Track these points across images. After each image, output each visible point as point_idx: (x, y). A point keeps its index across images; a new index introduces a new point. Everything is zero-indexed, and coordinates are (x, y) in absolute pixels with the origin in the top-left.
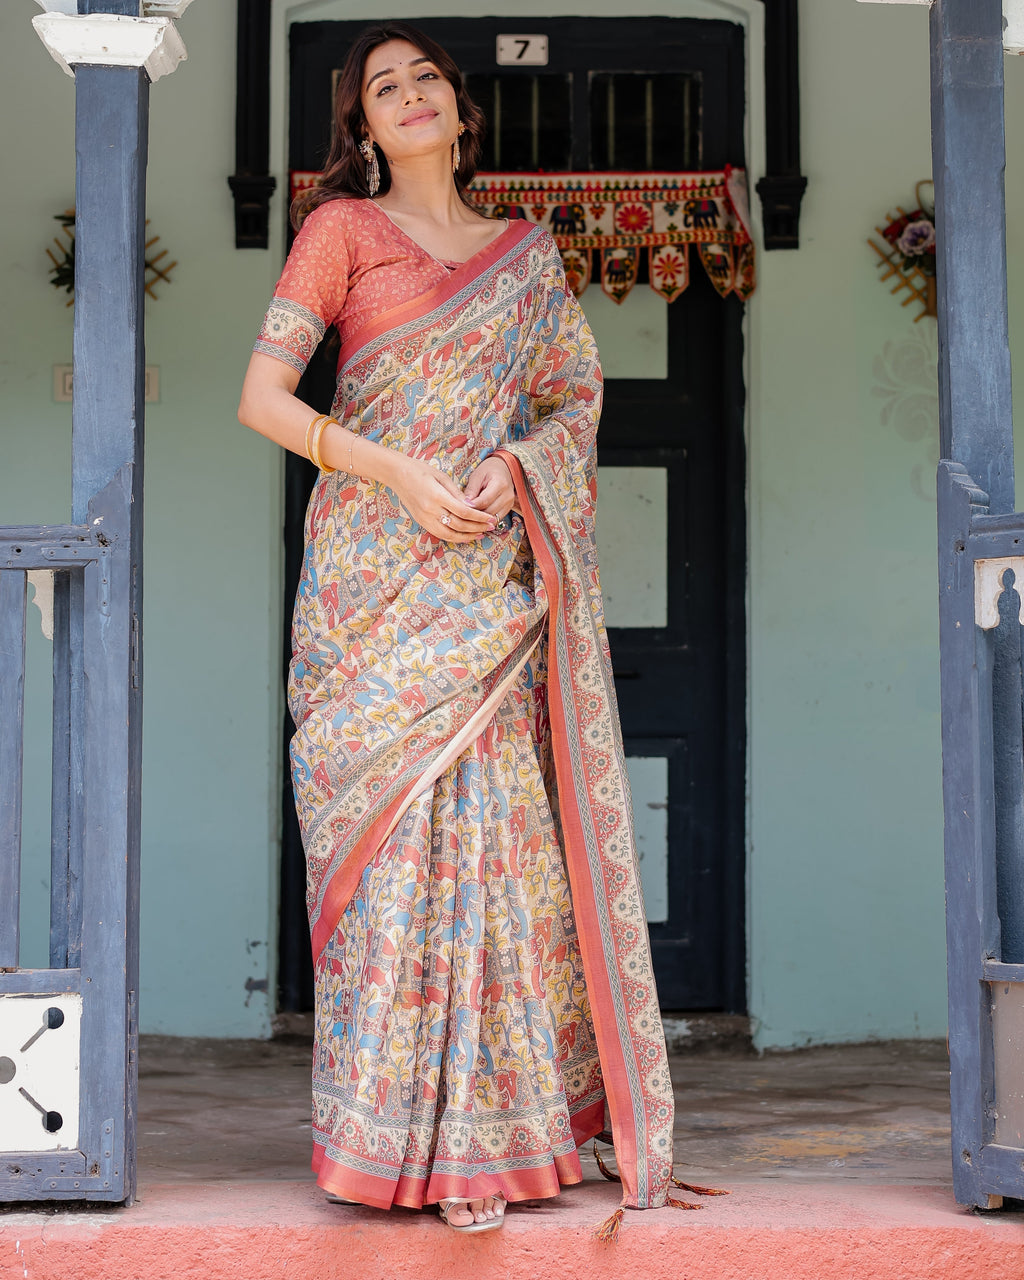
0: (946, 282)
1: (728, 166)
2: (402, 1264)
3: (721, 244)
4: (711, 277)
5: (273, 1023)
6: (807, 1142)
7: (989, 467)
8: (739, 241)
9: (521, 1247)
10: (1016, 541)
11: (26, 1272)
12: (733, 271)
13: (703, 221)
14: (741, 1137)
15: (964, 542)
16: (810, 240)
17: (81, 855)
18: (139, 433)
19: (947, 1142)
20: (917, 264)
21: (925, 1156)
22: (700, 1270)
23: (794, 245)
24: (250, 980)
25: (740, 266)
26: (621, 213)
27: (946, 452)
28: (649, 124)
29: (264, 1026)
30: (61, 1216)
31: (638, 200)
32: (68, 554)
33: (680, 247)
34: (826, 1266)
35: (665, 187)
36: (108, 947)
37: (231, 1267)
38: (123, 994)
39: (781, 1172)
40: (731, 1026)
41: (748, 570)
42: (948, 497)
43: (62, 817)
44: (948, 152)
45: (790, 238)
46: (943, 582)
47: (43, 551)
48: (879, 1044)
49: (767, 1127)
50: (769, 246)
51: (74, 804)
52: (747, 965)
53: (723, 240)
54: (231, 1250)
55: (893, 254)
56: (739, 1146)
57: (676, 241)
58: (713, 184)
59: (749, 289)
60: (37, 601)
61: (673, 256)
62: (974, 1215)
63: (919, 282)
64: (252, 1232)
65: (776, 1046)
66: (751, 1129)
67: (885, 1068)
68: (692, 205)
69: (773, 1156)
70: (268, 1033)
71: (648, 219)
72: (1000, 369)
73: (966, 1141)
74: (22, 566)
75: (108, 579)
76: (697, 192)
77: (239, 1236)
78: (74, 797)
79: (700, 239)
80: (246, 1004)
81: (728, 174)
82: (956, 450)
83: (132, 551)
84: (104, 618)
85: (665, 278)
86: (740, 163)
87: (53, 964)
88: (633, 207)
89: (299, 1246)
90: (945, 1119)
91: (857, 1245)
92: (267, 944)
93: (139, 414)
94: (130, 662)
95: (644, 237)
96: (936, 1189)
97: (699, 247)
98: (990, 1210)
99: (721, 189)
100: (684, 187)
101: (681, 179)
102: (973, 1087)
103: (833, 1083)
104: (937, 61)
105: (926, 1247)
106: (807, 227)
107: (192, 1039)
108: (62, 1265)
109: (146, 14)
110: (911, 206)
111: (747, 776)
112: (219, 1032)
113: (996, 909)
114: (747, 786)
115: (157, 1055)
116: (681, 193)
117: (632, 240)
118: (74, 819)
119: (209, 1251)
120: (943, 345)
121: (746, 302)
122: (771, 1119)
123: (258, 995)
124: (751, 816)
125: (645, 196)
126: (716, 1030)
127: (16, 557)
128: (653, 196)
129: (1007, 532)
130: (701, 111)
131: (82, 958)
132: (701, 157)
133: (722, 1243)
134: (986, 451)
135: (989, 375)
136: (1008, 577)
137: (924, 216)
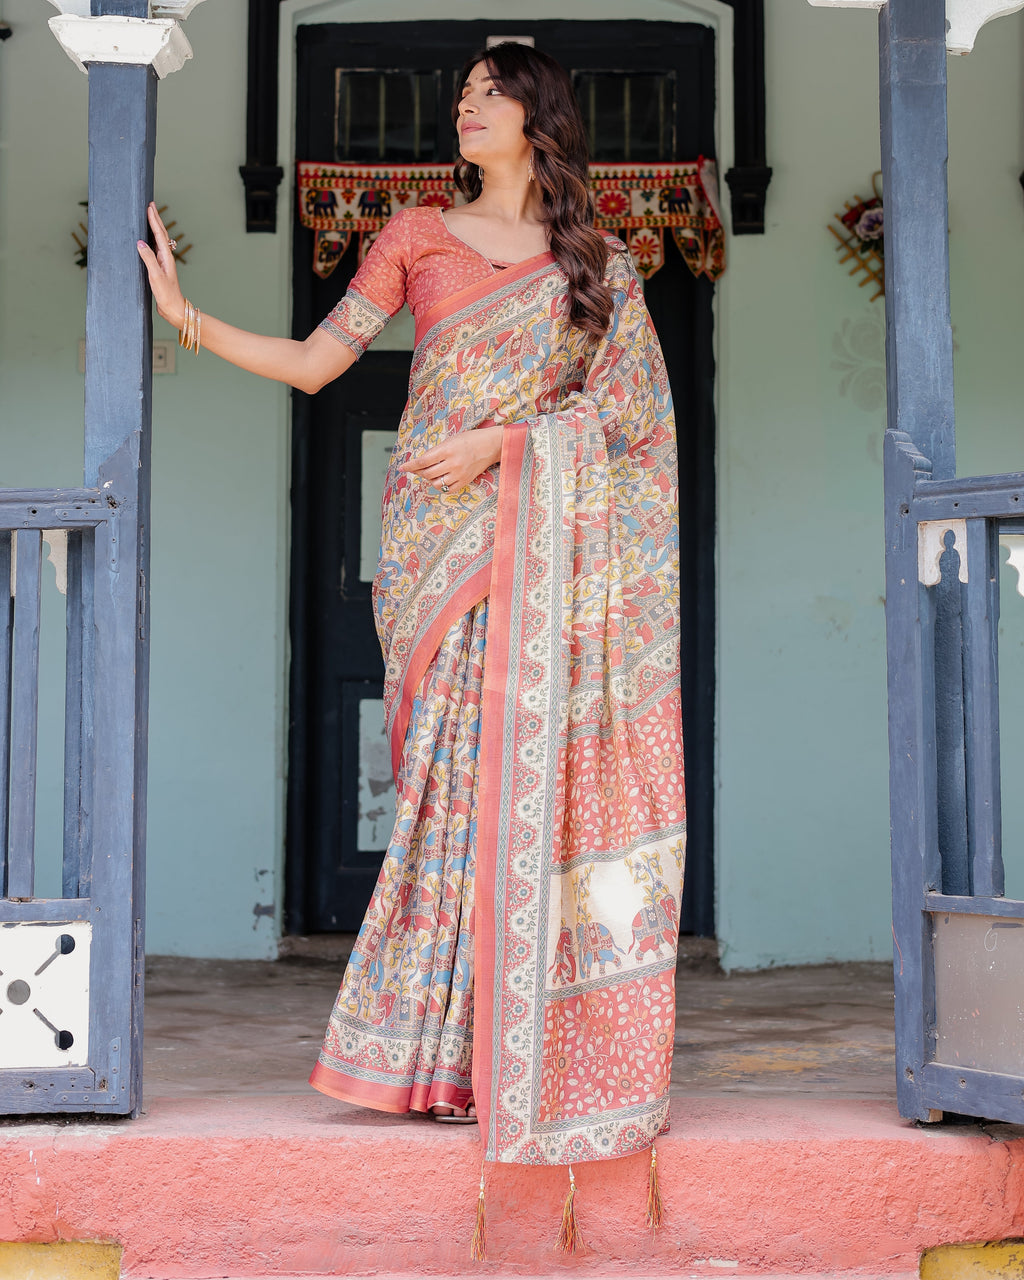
0: (894, 266)
1: (701, 157)
2: (385, 1173)
3: (693, 229)
4: (685, 258)
5: (279, 946)
6: (766, 1058)
7: (932, 435)
8: (709, 226)
10: (956, 505)
11: (38, 1179)
12: (704, 253)
13: (677, 207)
14: (706, 1053)
15: (908, 505)
16: (775, 225)
17: (92, 793)
18: (147, 404)
19: (891, 1059)
20: (873, 247)
21: (875, 1071)
23: (760, 230)
24: (258, 905)
25: (710, 249)
26: (601, 200)
27: (892, 422)
28: (627, 119)
29: (271, 948)
30: (72, 1127)
31: (617, 188)
32: (80, 515)
33: (656, 230)
34: (778, 1175)
35: (642, 177)
36: (116, 878)
37: (228, 1175)
38: (130, 922)
39: (741, 1086)
40: (700, 949)
41: (717, 529)
42: (894, 464)
43: (75, 759)
44: (895, 144)
45: (756, 224)
46: (889, 542)
47: (57, 512)
48: (836, 966)
49: (729, 1044)
50: (737, 231)
51: (85, 747)
52: (716, 893)
53: (694, 225)
54: (228, 1160)
55: (851, 239)
56: (702, 1062)
57: (652, 224)
58: (686, 174)
59: (718, 270)
60: (51, 558)
61: (649, 239)
62: (916, 1128)
63: (874, 265)
64: (247, 1143)
65: (741, 968)
66: (714, 1046)
67: (841, 988)
68: (667, 192)
69: (733, 1071)
70: (275, 955)
71: (626, 204)
72: (942, 345)
73: (910, 1059)
74: (38, 526)
75: (117, 538)
76: (671, 181)
77: (235, 1146)
78: (85, 739)
79: (674, 223)
80: (255, 928)
81: (701, 165)
82: (902, 421)
83: (139, 512)
84: (113, 574)
85: (642, 257)
86: (711, 154)
87: (65, 896)
88: (613, 194)
89: (292, 1155)
90: (891, 1036)
91: (807, 1156)
92: (273, 873)
93: (147, 386)
94: (137, 614)
95: (622, 221)
96: (882, 1103)
97: (673, 232)
98: (930, 1124)
99: (693, 178)
100: (659, 177)
101: (655, 169)
102: (916, 1009)
103: (794, 1002)
104: (885, 61)
105: (871, 1158)
106: (772, 214)
107: (206, 960)
108: (72, 1173)
109: (155, 16)
110: (867, 195)
111: (716, 719)
112: (229, 954)
113: (937, 845)
114: (716, 727)
115: (172, 974)
116: (656, 182)
117: (611, 223)
118: (85, 760)
119: (208, 1160)
120: (890, 323)
121: (716, 283)
122: (734, 1036)
123: (265, 920)
124: (719, 755)
125: (623, 184)
126: (686, 952)
127: (32, 518)
128: (631, 184)
129: (947, 497)
130: (675, 107)
131: (92, 889)
132: (674, 149)
133: (683, 1154)
134: (929, 421)
135: (932, 351)
136: (949, 538)
137: (878, 203)
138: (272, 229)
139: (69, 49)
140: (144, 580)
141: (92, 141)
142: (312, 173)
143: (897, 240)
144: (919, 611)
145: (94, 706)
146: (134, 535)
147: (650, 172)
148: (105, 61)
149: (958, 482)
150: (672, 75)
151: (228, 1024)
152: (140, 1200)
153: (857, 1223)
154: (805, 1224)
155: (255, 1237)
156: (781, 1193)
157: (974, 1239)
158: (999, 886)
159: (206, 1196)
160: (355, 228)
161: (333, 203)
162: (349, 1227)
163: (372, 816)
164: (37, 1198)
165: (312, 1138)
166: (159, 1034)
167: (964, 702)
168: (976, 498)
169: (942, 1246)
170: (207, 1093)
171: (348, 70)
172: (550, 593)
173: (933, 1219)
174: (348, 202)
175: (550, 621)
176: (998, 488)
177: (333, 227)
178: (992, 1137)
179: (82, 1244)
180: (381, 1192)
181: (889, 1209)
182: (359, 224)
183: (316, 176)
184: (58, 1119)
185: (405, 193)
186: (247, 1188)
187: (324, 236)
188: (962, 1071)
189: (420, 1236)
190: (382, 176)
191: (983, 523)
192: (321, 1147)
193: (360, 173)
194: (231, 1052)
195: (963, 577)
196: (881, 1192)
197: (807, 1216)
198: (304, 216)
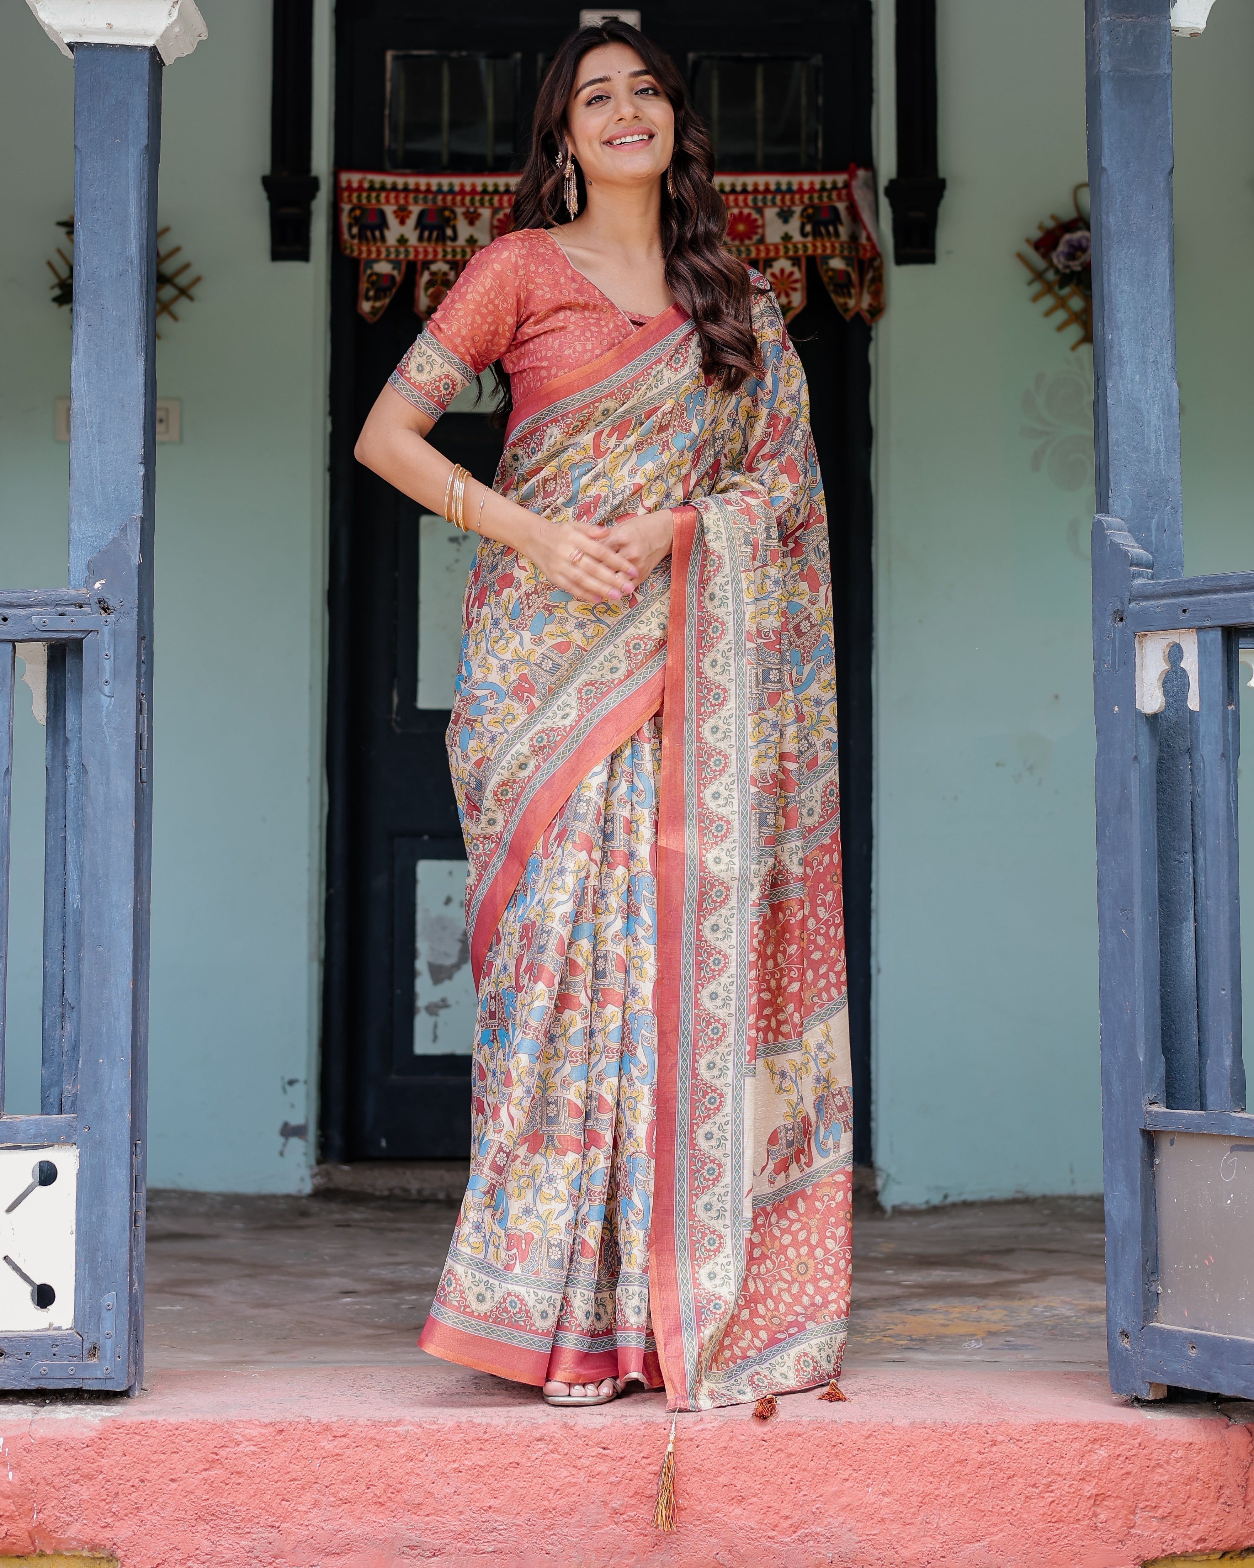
0: (1103, 306)
1: (852, 166)
2: (455, 1465)
3: (844, 258)
4: (833, 296)
5: (313, 1176)
6: (939, 1319)
7: (1154, 523)
8: (865, 254)
9: (598, 1444)
10: (1184, 611)
11: (11, 1474)
12: (858, 289)
13: (823, 230)
14: (862, 1312)
15: (1123, 612)
16: (949, 252)
17: (78, 981)
18: (149, 481)
19: (1103, 1318)
20: (1073, 281)
21: (1079, 1336)
22: (809, 1472)
23: (930, 258)
24: (286, 1125)
25: (867, 283)
27: (1103, 506)
28: (760, 116)
29: (302, 1180)
30: (53, 1407)
31: (746, 205)
32: (64, 624)
33: (795, 261)
34: (958, 1468)
35: (778, 190)
36: (110, 1088)
37: (254, 1469)
38: (128, 1149)
39: (908, 1355)
41: (874, 642)
42: (1104, 561)
43: (56, 935)
44: (1106, 151)
45: (925, 251)
46: (1098, 659)
47: (35, 620)
48: (1027, 1201)
49: (893, 1300)
50: (900, 260)
51: (70, 920)
52: (873, 1108)
53: (846, 253)
54: (254, 1448)
55: (1046, 270)
56: (858, 1324)
57: (791, 253)
58: (835, 187)
59: (877, 310)
60: (28, 678)
61: (787, 272)
62: (1133, 1407)
63: (1076, 303)
64: (278, 1428)
65: (906, 1203)
67: (1034, 1230)
68: (810, 211)
69: (898, 1335)
70: (307, 1188)
71: (758, 227)
72: (1166, 407)
73: (1124, 1319)
74: (9, 638)
75: (111, 653)
76: (816, 195)
77: (264, 1431)
78: (70, 911)
79: (819, 251)
80: (282, 1154)
81: (853, 176)
82: (1114, 503)
83: (140, 621)
84: (106, 699)
86: (868, 163)
87: (45, 1109)
88: (741, 213)
89: (335, 1443)
90: (1100, 1290)
91: (994, 1443)
92: (306, 1082)
93: (149, 459)
94: (136, 751)
95: (753, 249)
96: (1088, 1375)
97: (818, 261)
98: (1152, 1401)
99: (844, 192)
100: (801, 190)
101: (795, 180)
102: (1132, 1255)
103: (973, 1247)
104: (1094, 43)
105: (1076, 1445)
106: (946, 238)
107: (217, 1195)
108: (53, 1466)
110: (1068, 213)
111: (873, 885)
112: (249, 1187)
113: (1159, 1045)
114: (874, 896)
115: (176, 1213)
116: (797, 197)
118: (70, 937)
119: (228, 1450)
120: (1100, 379)
121: (874, 325)
122: (897, 1291)
123: (296, 1143)
124: (878, 932)
125: (755, 200)
128: (764, 199)
129: (1173, 601)
130: (820, 100)
131: (78, 1102)
132: (820, 155)
133: (835, 1440)
134: (1150, 504)
135: (1154, 413)
136: (1175, 654)
137: (1081, 224)
138: (303, 255)
139: (49, 26)
140: (145, 706)
141: (79, 146)
142: (355, 185)
143: (1109, 274)
144: (1137, 746)
145: (81, 868)
146: (134, 648)
147: (789, 184)
148: (96, 42)
149: (1186, 581)
150: (817, 60)
151: (250, 1276)
152: (142, 1500)
153: (1058, 1529)
154: (992, 1530)
155: (288, 1547)
156: (960, 1490)
157: (1206, 1548)
158: (1239, 1098)
159: (225, 1495)
160: (412, 257)
161: (383, 224)
162: (409, 1534)
163: (433, 1009)
164: (9, 1497)
165: (361, 1421)
166: (160, 1289)
167: (1194, 862)
168: (1209, 603)
169: (1166, 1557)
170: (225, 1363)
171: (401, 53)
172: (733, 728)
173: (1155, 1523)
174: (402, 222)
175: (734, 764)
176: (1237, 590)
177: (383, 255)
178: (1230, 1419)
179: (66, 1557)
180: (450, 1490)
181: (1099, 1510)
182: (417, 252)
183: (360, 189)
184: (35, 1397)
185: (475, 212)
186: (277, 1485)
187: (371, 268)
188: (1192, 1334)
189: (500, 1546)
190: (446, 188)
191: (1217, 636)
192: (372, 1432)
193: (417, 185)
194: (255, 1311)
195: (1193, 703)
196: (1088, 1488)
197: (995, 1520)
198: (346, 241)
